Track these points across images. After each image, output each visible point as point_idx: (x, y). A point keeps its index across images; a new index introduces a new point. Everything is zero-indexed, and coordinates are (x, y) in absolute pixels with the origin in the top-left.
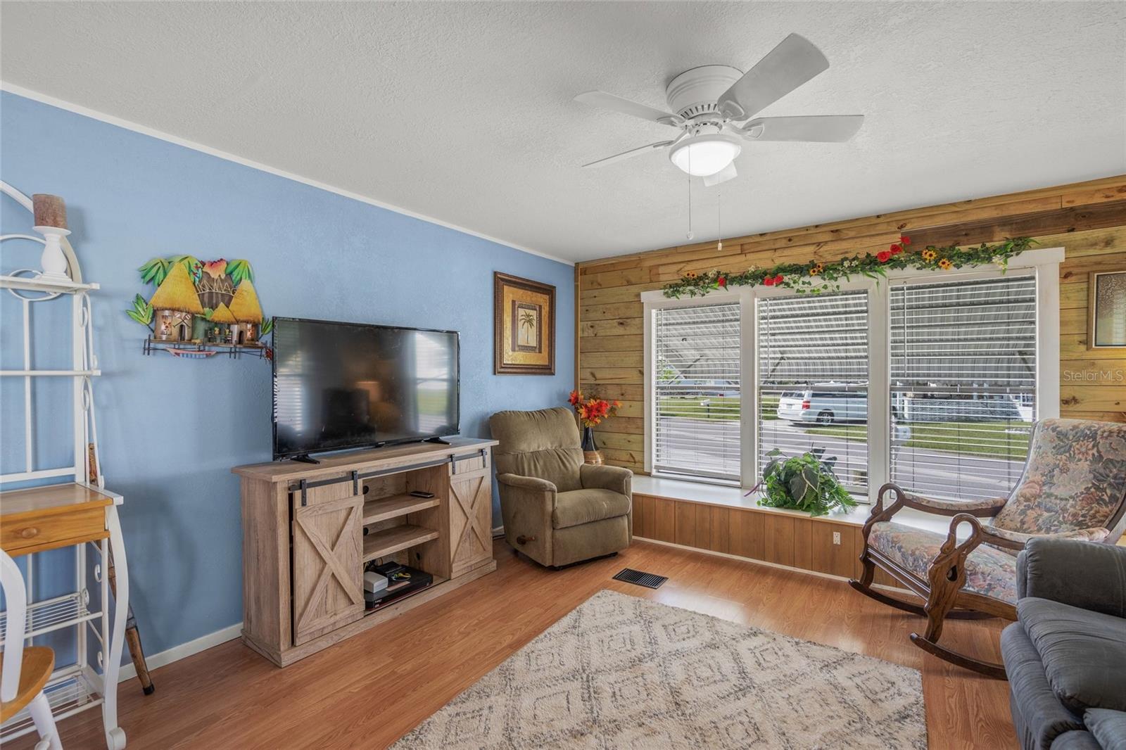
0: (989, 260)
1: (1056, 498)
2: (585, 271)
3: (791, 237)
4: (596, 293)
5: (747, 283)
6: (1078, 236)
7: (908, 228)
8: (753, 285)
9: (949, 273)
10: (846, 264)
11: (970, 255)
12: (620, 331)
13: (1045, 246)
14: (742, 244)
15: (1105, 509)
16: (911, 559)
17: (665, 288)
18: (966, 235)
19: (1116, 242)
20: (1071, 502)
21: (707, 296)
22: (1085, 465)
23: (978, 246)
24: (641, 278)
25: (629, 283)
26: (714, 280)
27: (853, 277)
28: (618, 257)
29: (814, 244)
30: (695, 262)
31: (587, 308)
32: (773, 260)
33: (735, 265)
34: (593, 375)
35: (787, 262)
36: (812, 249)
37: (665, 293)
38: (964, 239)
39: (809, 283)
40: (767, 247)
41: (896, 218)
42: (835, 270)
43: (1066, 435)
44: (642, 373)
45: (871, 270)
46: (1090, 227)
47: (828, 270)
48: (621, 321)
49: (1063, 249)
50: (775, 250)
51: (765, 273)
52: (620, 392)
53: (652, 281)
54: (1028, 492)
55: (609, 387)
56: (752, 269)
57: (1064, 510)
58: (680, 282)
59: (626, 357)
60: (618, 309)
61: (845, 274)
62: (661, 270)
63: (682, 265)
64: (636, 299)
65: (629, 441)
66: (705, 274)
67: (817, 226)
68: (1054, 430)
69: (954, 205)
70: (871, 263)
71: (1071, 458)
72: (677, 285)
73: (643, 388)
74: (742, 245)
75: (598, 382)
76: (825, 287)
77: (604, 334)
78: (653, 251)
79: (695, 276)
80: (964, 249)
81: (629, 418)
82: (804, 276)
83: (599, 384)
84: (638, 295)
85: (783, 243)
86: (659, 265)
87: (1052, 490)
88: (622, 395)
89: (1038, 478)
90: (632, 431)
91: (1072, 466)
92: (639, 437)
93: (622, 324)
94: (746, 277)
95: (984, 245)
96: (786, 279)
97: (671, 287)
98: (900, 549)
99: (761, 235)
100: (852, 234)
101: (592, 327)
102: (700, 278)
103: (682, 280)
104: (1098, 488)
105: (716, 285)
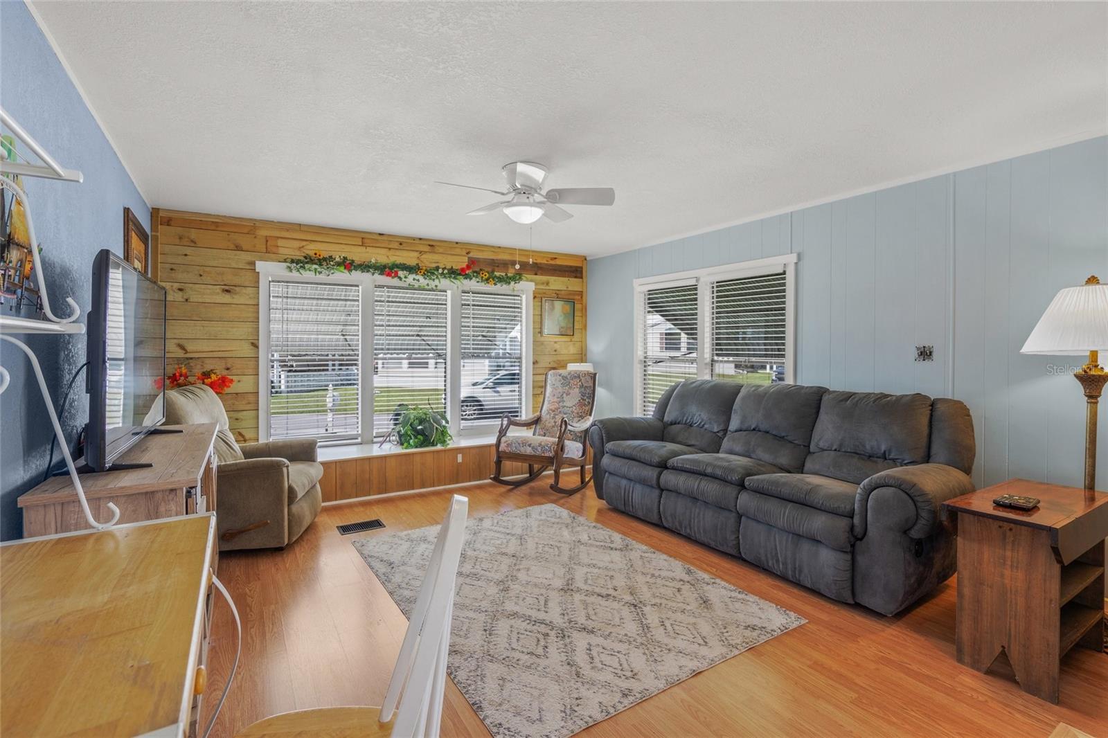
0: (509, 283)
1: (567, 407)
2: (169, 221)
3: (403, 242)
4: (188, 251)
5: (368, 271)
6: (538, 278)
7: (470, 255)
8: (373, 274)
9: (490, 288)
10: (440, 271)
11: (500, 278)
12: (226, 298)
13: (527, 280)
14: (365, 238)
15: (587, 408)
16: (539, 449)
17: (285, 261)
18: (498, 266)
19: (550, 284)
20: (574, 408)
21: (331, 277)
22: (577, 390)
23: (504, 274)
24: (255, 246)
25: (238, 248)
26: (339, 264)
27: (443, 280)
28: (225, 216)
29: (417, 251)
30: (319, 243)
31: (173, 266)
32: (388, 257)
33: (358, 254)
34: (182, 347)
35: (399, 260)
36: (416, 254)
37: (289, 267)
38: (496, 268)
39: (418, 280)
40: (383, 246)
41: (467, 247)
42: (433, 274)
43: (566, 377)
44: (255, 346)
45: (455, 278)
46: (542, 275)
47: (430, 273)
48: (227, 288)
49: (533, 284)
50: (390, 249)
51: (385, 267)
52: (224, 366)
53: (269, 252)
54: (553, 407)
55: (207, 361)
56: (373, 261)
57: (572, 412)
58: (302, 258)
59: (232, 327)
60: (222, 274)
61: (437, 277)
62: (280, 242)
63: (304, 243)
64: (248, 267)
65: (237, 419)
66: (331, 257)
67: (420, 239)
68: (560, 376)
69: (493, 247)
70: (453, 273)
71: (570, 388)
72: (298, 262)
73: (258, 361)
74: (363, 238)
75: (188, 355)
76: (428, 285)
77: (200, 300)
78: (273, 222)
79: (321, 257)
80: (497, 274)
81: (237, 394)
82: (413, 273)
83: (191, 358)
84: (253, 264)
85: (396, 245)
86: (278, 238)
87: (565, 404)
88: (228, 369)
89: (556, 400)
90: (241, 407)
91: (571, 391)
92: (253, 413)
93: (227, 291)
94: (370, 267)
95: (506, 275)
96: (401, 273)
97: (292, 261)
98: (530, 445)
99: (380, 234)
100: (441, 250)
101: (180, 290)
102: (325, 259)
103: (305, 257)
104: (583, 400)
105: (342, 268)
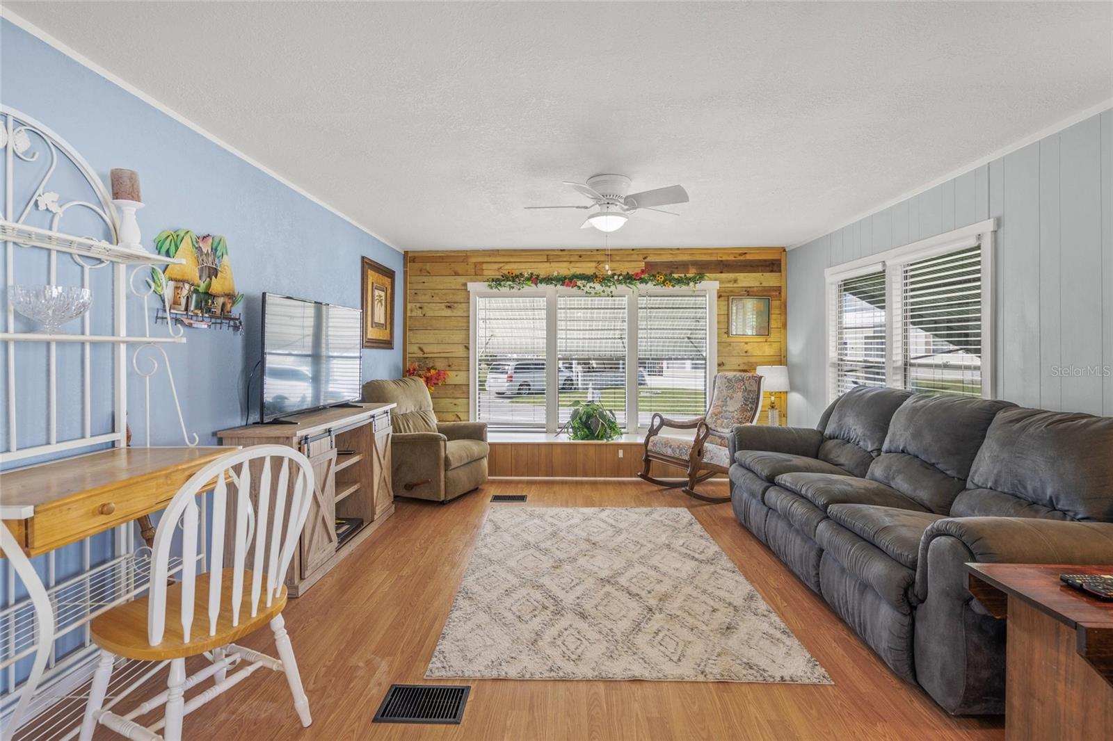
0: (688, 284)
1: (729, 412)
2: (414, 259)
3: (581, 255)
4: (425, 279)
5: (551, 283)
6: (724, 276)
7: (648, 259)
8: (556, 285)
9: (669, 289)
10: (616, 277)
11: (679, 280)
12: (448, 313)
13: (711, 279)
14: (549, 255)
15: (749, 414)
16: (678, 451)
17: (488, 281)
18: (677, 268)
19: (738, 281)
20: (736, 413)
21: (522, 290)
22: (740, 394)
23: (683, 275)
24: (467, 271)
25: (457, 274)
26: (528, 279)
27: (619, 286)
28: (447, 251)
29: (595, 261)
30: (513, 264)
31: (416, 291)
32: (569, 269)
33: (543, 270)
34: (421, 349)
35: (579, 271)
36: (594, 265)
37: (489, 285)
38: (675, 270)
39: (594, 288)
40: (565, 259)
41: (643, 253)
42: (609, 281)
43: (731, 380)
44: (467, 348)
45: (630, 283)
46: (729, 272)
47: (605, 280)
48: (449, 304)
49: (718, 282)
50: (571, 262)
51: (565, 278)
52: (447, 364)
53: (477, 274)
54: (716, 411)
55: (436, 360)
56: (555, 274)
57: (733, 417)
58: (500, 277)
59: (453, 335)
60: (445, 294)
61: (614, 284)
62: (485, 266)
63: (502, 265)
64: (463, 288)
65: (455, 405)
66: (521, 274)
67: (598, 250)
68: (725, 378)
69: (671, 249)
70: (629, 279)
71: (734, 392)
72: (498, 280)
73: (469, 360)
74: (548, 255)
75: (426, 355)
76: (604, 291)
77: (432, 315)
78: (479, 251)
79: (514, 275)
80: (676, 276)
81: (455, 385)
82: (590, 282)
83: (427, 358)
84: (465, 285)
85: (576, 258)
86: (483, 263)
87: (727, 409)
88: (449, 366)
89: (720, 403)
90: (458, 396)
91: (735, 395)
92: (465, 401)
93: (449, 307)
94: (552, 279)
95: (685, 276)
96: (579, 283)
97: (493, 280)
98: (670, 447)
99: (562, 250)
100: (618, 258)
101: (421, 308)
102: (517, 276)
103: (502, 276)
104: (746, 405)
105: (530, 283)
